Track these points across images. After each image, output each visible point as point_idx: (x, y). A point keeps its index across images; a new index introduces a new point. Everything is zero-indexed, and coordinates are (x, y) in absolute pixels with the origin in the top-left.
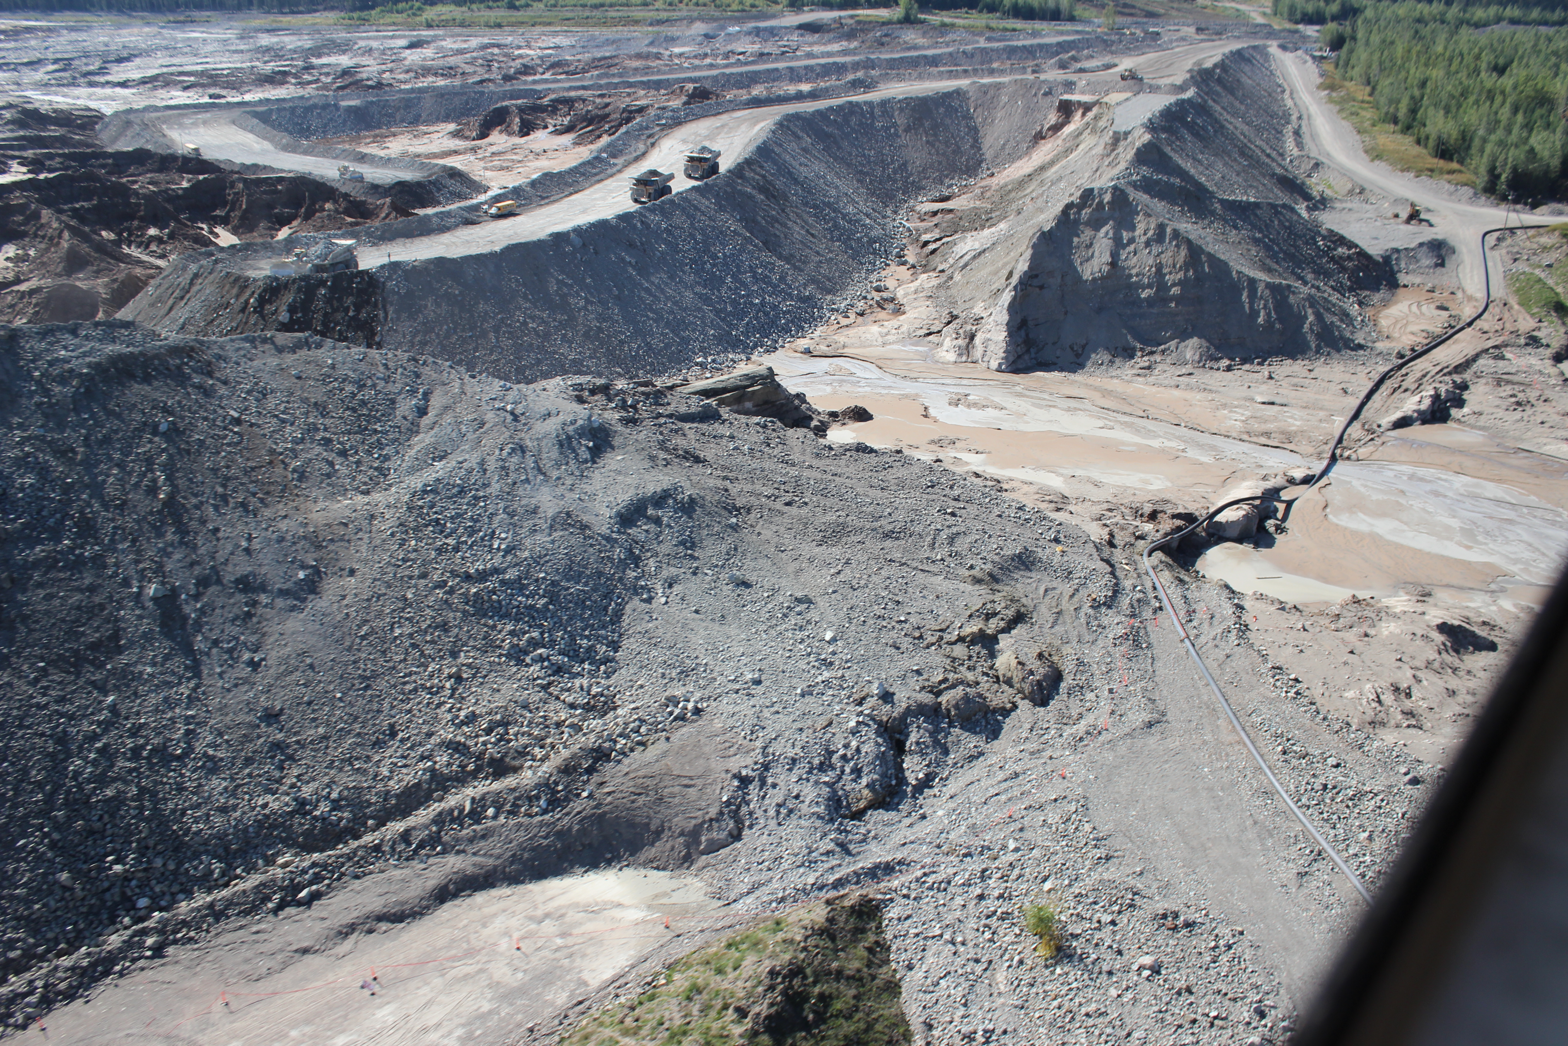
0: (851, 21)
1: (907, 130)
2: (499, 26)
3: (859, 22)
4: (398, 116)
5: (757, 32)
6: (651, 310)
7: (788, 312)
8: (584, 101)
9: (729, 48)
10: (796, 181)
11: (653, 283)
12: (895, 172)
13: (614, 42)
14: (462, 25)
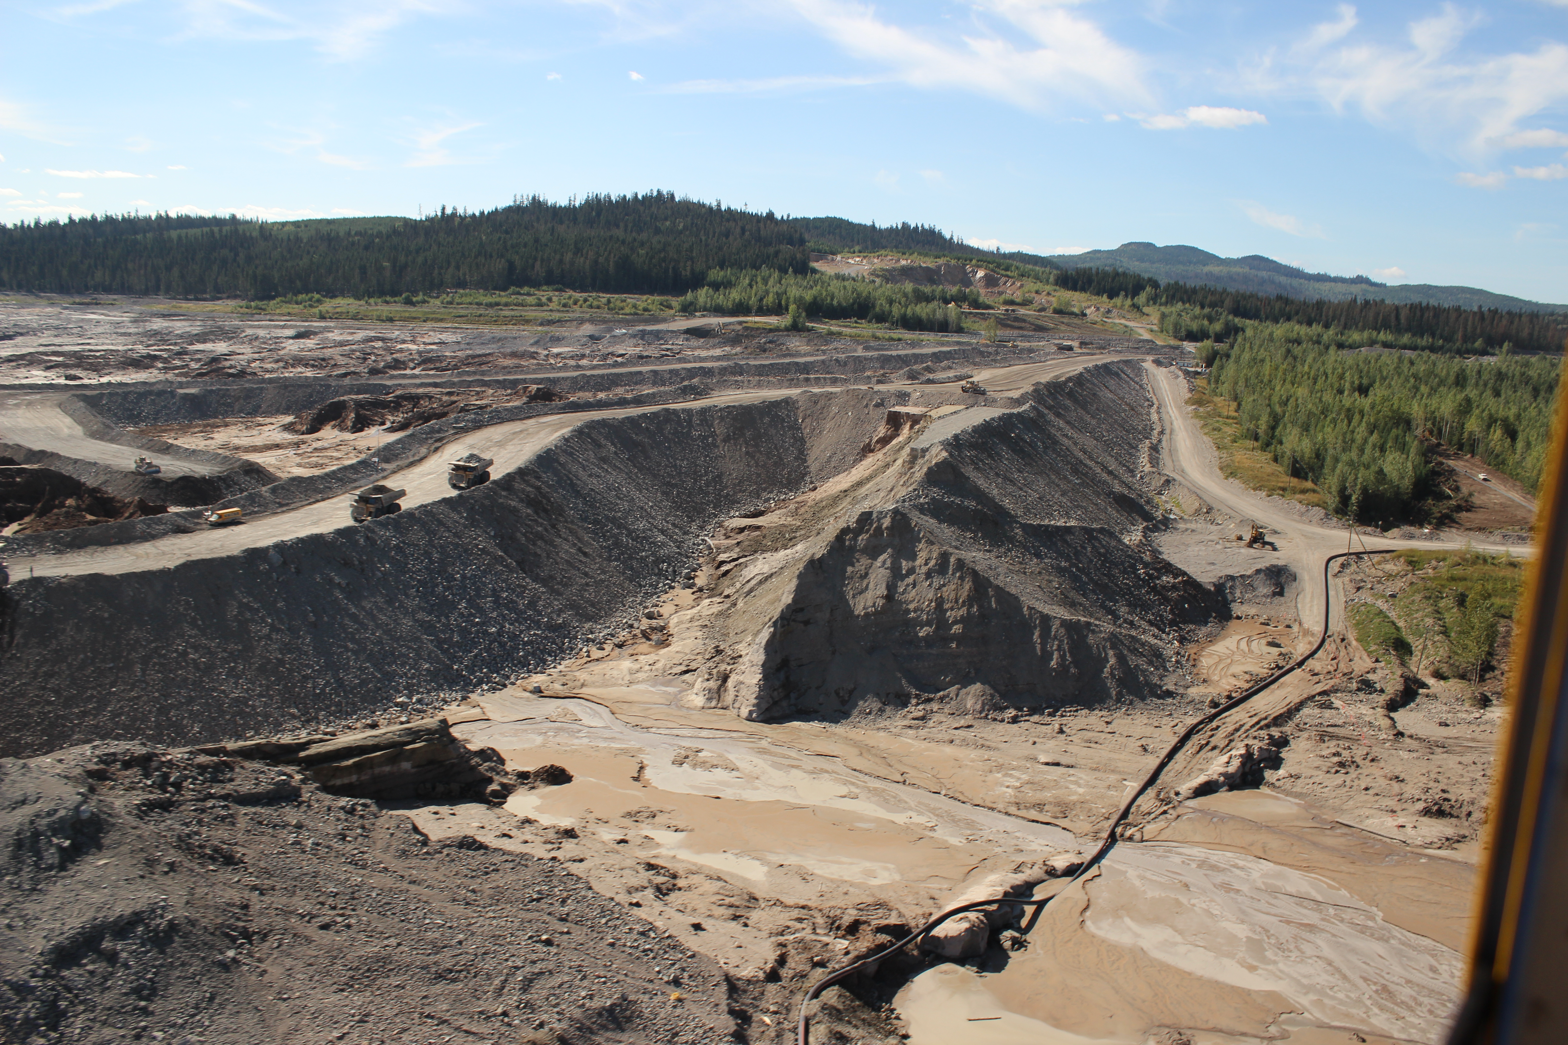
0: (739, 327)
1: (726, 440)
2: (391, 320)
3: (746, 328)
4: (237, 407)
5: (643, 334)
6: (353, 640)
7: (530, 643)
8: (430, 398)
9: (610, 350)
10: (578, 494)
11: (363, 608)
12: (708, 484)
13: (500, 340)
14: (355, 317)
